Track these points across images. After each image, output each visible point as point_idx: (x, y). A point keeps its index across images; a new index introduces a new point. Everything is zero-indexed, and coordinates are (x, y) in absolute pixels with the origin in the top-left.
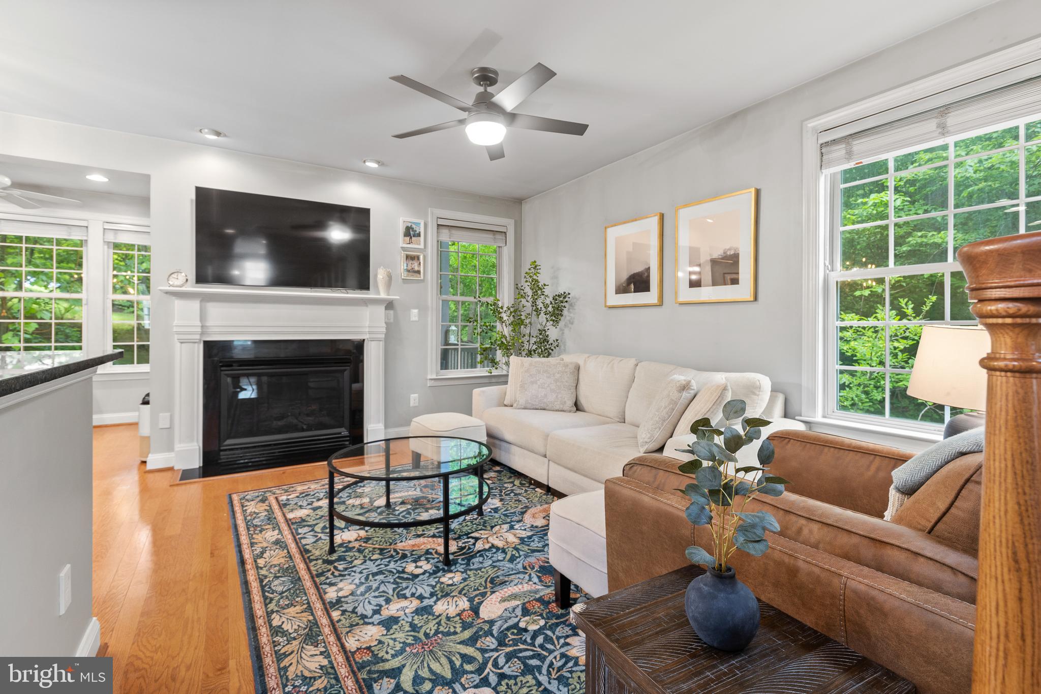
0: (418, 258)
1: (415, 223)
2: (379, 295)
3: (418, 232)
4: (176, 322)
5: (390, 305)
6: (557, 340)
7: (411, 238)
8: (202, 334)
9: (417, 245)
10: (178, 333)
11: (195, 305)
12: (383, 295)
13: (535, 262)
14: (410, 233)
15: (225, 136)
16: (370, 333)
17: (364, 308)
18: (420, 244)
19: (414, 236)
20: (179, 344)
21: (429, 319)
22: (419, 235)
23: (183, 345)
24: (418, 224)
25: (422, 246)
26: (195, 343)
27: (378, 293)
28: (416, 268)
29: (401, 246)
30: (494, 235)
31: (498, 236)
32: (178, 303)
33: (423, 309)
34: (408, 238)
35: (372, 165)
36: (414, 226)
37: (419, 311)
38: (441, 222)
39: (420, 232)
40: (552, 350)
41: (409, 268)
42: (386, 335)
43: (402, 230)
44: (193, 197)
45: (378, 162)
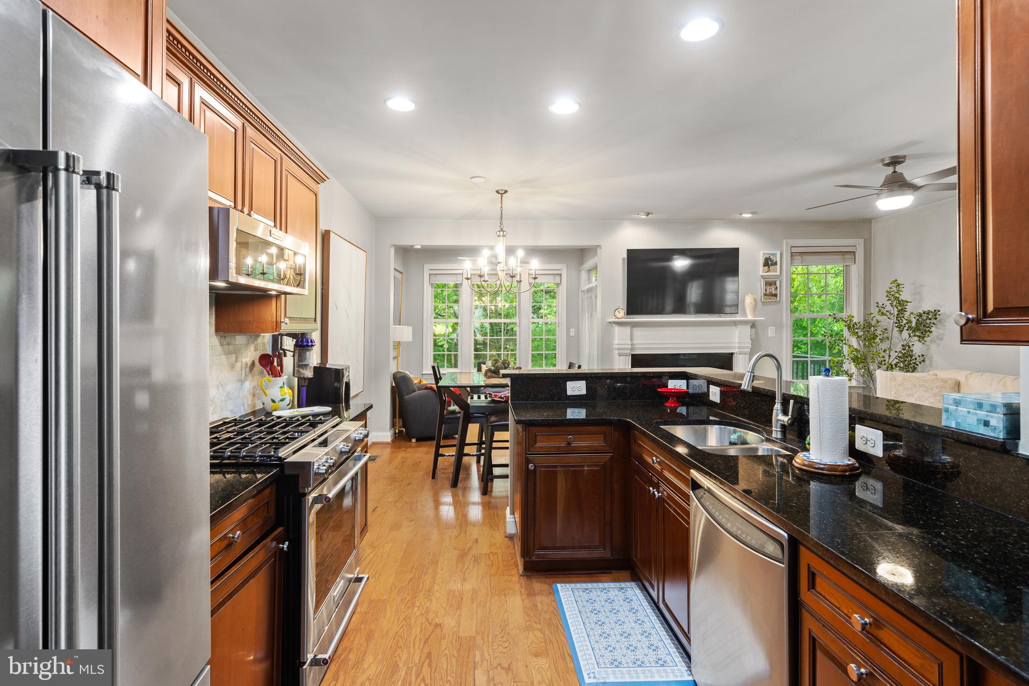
0: (775, 284)
1: (771, 254)
2: (747, 317)
3: (775, 261)
4: (616, 342)
5: (753, 325)
6: (923, 356)
7: (769, 267)
8: (632, 349)
9: (775, 272)
10: (618, 349)
11: (627, 330)
12: (750, 317)
13: (896, 280)
14: (768, 263)
15: (652, 214)
16: (739, 348)
17: (734, 328)
18: (776, 272)
19: (772, 265)
20: (618, 356)
21: (784, 335)
22: (776, 264)
23: (620, 357)
24: (775, 255)
25: (778, 273)
26: (627, 355)
27: (746, 316)
28: (774, 292)
29: (761, 274)
30: (843, 255)
31: (847, 256)
32: (617, 329)
33: (779, 327)
34: (767, 267)
35: (747, 216)
36: (772, 257)
37: (776, 328)
38: (794, 250)
39: (776, 261)
40: (917, 365)
41: (768, 292)
42: (751, 349)
43: (761, 261)
44: (625, 256)
45: (752, 213)
